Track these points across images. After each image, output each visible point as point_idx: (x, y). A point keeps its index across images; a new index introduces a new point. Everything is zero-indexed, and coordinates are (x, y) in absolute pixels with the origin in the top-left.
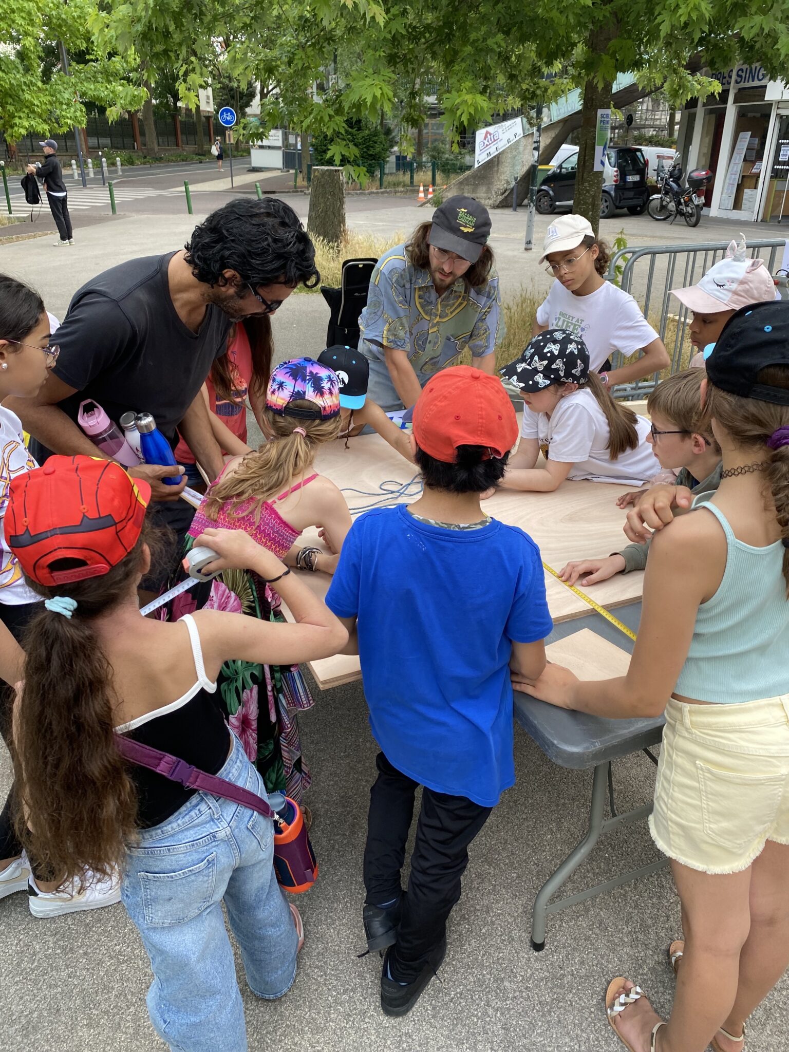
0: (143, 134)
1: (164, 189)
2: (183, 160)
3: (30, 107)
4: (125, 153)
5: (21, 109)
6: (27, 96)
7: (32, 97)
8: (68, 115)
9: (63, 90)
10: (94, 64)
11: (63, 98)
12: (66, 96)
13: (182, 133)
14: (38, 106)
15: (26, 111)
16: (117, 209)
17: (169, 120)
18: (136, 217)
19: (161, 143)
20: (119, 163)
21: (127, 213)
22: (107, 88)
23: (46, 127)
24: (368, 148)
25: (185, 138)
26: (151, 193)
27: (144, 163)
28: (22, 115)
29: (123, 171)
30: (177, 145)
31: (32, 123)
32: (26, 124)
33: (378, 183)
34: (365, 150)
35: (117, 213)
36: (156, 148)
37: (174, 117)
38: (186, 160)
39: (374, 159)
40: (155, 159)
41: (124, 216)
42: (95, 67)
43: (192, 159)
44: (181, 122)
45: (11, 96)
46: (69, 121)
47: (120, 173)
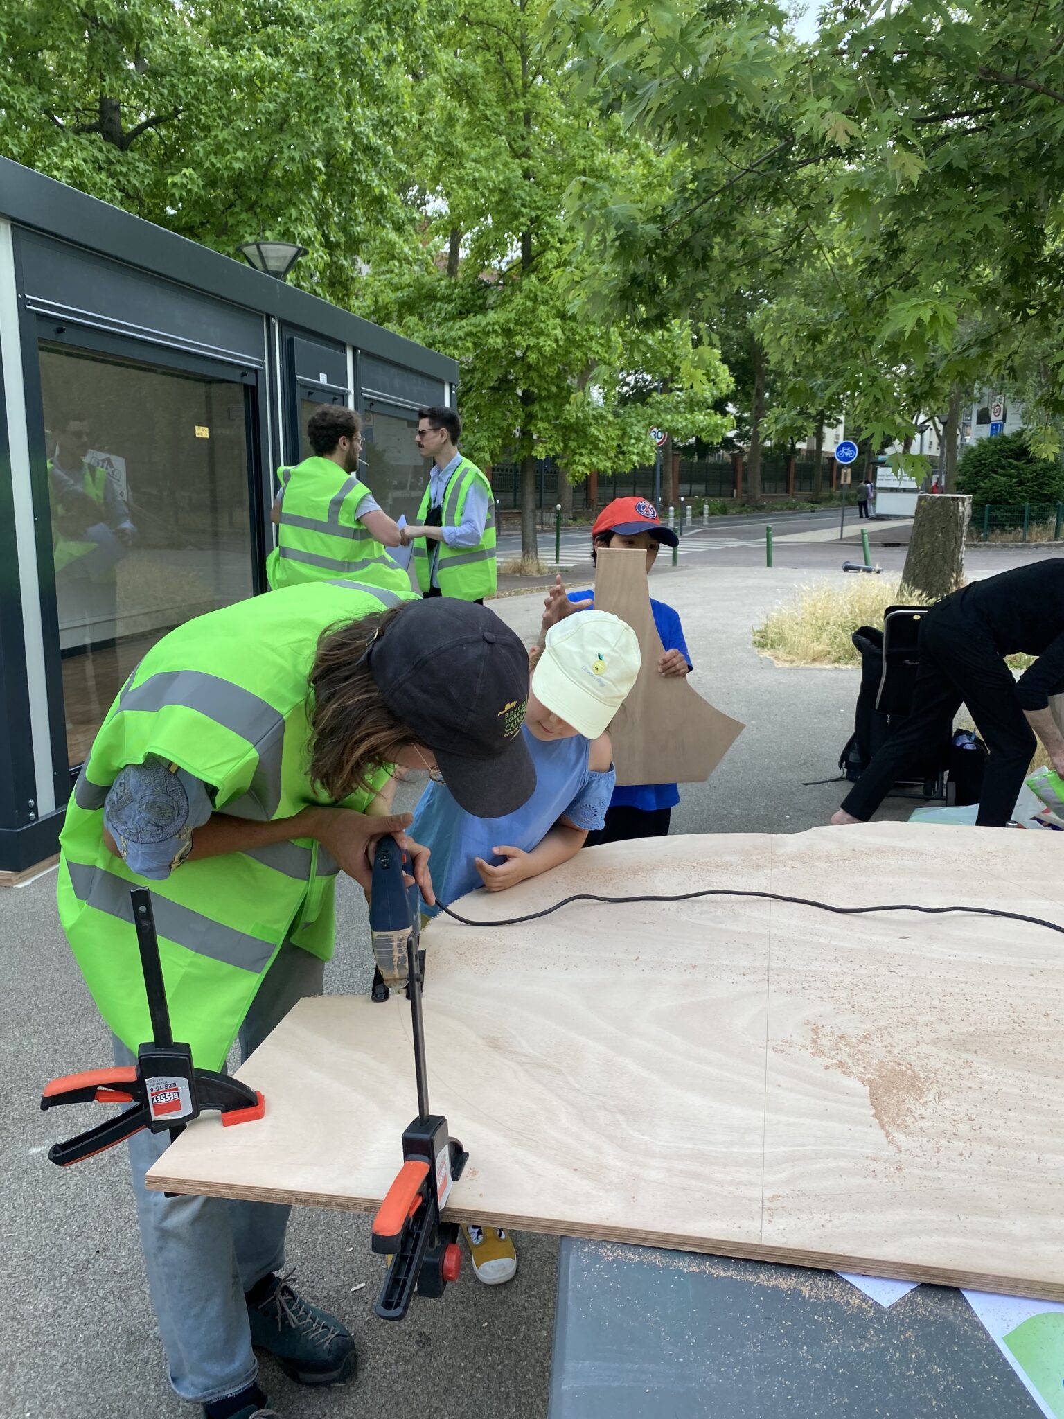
0: (745, 479)
1: (749, 539)
2: (790, 509)
3: (595, 442)
4: (718, 502)
5: (585, 444)
6: (593, 430)
7: (599, 431)
8: (635, 451)
9: (635, 422)
10: (678, 393)
11: (633, 431)
12: (636, 429)
13: (796, 478)
14: (603, 442)
15: (590, 447)
16: (679, 560)
17: (782, 463)
18: (699, 569)
19: (766, 489)
20: (706, 512)
21: (690, 565)
22: (686, 419)
23: (609, 464)
24: (1040, 486)
25: (798, 484)
26: (734, 543)
27: (740, 512)
28: (584, 451)
29: (709, 521)
30: (787, 491)
31: (594, 460)
32: (586, 460)
33: (1052, 533)
34: (1036, 488)
35: (678, 564)
36: (759, 495)
37: (788, 460)
38: (794, 509)
39: (1049, 501)
40: (753, 507)
41: (687, 568)
42: (678, 396)
43: (802, 508)
44: (795, 464)
45: (576, 432)
46: (635, 458)
47: (706, 523)
